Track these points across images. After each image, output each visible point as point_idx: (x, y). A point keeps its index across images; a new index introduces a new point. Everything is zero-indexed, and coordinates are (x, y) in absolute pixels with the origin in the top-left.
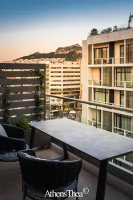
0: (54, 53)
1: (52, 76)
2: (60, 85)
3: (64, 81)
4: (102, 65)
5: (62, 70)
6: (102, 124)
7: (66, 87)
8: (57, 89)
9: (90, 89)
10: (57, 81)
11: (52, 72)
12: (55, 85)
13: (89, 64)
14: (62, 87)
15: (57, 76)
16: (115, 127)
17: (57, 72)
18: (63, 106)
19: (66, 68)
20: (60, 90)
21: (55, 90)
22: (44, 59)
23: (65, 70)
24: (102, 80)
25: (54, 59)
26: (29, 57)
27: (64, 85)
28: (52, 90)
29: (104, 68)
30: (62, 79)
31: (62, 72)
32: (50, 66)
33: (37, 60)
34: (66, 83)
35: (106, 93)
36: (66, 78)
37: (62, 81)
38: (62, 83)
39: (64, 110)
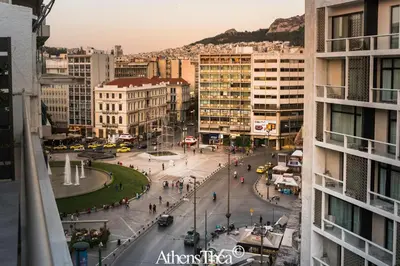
0: (267, 30)
1: (257, 79)
2: (275, 97)
3: (282, 88)
4: (347, 54)
5: (278, 65)
6: (344, 183)
7: (285, 101)
8: (268, 105)
9: (320, 105)
10: (268, 88)
11: (257, 70)
12: (263, 97)
13: (318, 51)
14: (277, 102)
15: (269, 79)
16: (375, 194)
17: (269, 70)
18: (280, 140)
19: (287, 61)
20: (274, 106)
21: (262, 106)
22: (245, 44)
23: (285, 65)
24: (346, 87)
25: (267, 44)
26: (215, 41)
27: (282, 97)
28: (257, 106)
29: (351, 59)
30: (277, 84)
31: (279, 70)
32: (254, 58)
33: (230, 46)
34: (286, 92)
35: (356, 115)
36: (286, 83)
37: (278, 88)
38: (277, 93)
39: (281, 149)
